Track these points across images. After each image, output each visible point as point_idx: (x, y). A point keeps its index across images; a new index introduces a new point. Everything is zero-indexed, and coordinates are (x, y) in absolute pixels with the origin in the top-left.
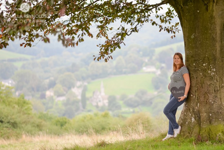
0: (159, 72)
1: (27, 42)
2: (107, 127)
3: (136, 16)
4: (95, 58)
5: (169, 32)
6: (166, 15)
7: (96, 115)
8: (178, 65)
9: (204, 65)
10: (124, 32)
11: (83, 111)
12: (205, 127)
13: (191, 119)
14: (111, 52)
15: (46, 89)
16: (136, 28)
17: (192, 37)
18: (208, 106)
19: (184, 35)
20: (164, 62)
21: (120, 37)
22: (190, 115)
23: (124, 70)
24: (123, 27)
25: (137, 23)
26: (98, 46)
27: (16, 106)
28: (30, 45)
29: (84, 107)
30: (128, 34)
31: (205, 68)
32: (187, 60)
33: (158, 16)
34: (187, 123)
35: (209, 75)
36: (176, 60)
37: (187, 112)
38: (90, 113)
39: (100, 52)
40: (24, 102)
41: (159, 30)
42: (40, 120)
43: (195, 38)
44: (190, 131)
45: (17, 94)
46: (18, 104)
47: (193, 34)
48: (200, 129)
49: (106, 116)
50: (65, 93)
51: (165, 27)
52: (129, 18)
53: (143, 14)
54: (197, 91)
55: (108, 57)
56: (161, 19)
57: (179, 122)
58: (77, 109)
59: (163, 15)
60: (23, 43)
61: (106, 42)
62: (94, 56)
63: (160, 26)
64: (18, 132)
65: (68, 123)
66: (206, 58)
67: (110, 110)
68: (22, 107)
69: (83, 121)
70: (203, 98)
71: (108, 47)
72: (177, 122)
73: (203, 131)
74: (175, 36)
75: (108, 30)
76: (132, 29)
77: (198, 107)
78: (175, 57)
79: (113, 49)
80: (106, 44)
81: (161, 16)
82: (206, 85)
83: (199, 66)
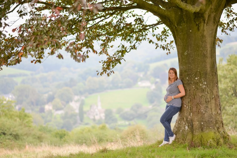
0: (153, 87)
1: (37, 59)
2: (104, 139)
3: (134, 36)
4: (99, 73)
5: (164, 49)
6: (162, 34)
7: (93, 127)
8: (173, 79)
9: (196, 78)
10: (124, 49)
11: (80, 124)
12: (197, 134)
13: (185, 127)
14: (112, 68)
15: (45, 104)
16: (134, 46)
17: (186, 54)
18: (200, 115)
19: (178, 52)
20: (158, 77)
21: (120, 54)
22: (184, 123)
23: (120, 85)
24: (123, 45)
25: (136, 41)
26: (100, 62)
27: (18, 119)
28: (40, 61)
29: (82, 120)
30: (128, 51)
31: (197, 81)
32: (181, 75)
33: (154, 35)
34: (181, 131)
35: (201, 88)
36: (171, 74)
37: (181, 121)
38: (87, 126)
39: (102, 68)
40: (26, 116)
41: (156, 47)
42: (40, 133)
43: (188, 54)
44: (184, 138)
45: (17, 108)
46: (20, 117)
47: (186, 51)
48: (193, 136)
49: (103, 128)
50: (63, 107)
51: (161, 45)
52: (128, 37)
53: (141, 33)
54: (190, 102)
55: (110, 72)
56: (157, 37)
57: (174, 131)
58: (75, 123)
59: (159, 34)
60: (34, 60)
61: (107, 58)
62: (97, 71)
63: (156, 44)
64: (19, 143)
65: (68, 135)
66: (198, 73)
67: (107, 123)
68: (23, 120)
69: (82, 133)
70: (195, 108)
71: (110, 63)
72: (172, 130)
73: (196, 138)
74: (170, 53)
75: (109, 48)
76: (131, 46)
77: (191, 117)
78: (170, 72)
79: (114, 64)
80: (108, 61)
81: (157, 35)
82: (198, 97)
83: (192, 80)
